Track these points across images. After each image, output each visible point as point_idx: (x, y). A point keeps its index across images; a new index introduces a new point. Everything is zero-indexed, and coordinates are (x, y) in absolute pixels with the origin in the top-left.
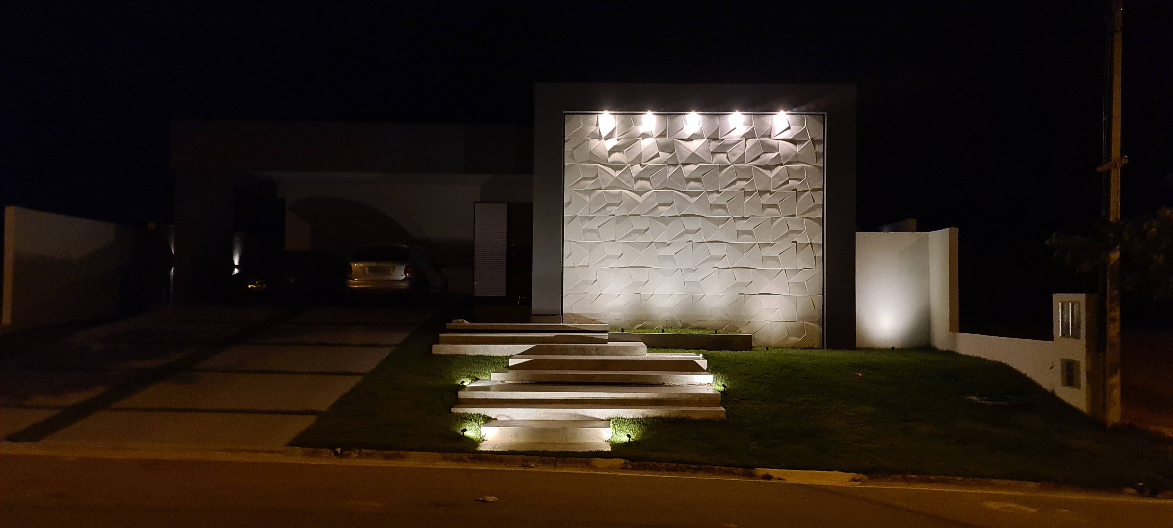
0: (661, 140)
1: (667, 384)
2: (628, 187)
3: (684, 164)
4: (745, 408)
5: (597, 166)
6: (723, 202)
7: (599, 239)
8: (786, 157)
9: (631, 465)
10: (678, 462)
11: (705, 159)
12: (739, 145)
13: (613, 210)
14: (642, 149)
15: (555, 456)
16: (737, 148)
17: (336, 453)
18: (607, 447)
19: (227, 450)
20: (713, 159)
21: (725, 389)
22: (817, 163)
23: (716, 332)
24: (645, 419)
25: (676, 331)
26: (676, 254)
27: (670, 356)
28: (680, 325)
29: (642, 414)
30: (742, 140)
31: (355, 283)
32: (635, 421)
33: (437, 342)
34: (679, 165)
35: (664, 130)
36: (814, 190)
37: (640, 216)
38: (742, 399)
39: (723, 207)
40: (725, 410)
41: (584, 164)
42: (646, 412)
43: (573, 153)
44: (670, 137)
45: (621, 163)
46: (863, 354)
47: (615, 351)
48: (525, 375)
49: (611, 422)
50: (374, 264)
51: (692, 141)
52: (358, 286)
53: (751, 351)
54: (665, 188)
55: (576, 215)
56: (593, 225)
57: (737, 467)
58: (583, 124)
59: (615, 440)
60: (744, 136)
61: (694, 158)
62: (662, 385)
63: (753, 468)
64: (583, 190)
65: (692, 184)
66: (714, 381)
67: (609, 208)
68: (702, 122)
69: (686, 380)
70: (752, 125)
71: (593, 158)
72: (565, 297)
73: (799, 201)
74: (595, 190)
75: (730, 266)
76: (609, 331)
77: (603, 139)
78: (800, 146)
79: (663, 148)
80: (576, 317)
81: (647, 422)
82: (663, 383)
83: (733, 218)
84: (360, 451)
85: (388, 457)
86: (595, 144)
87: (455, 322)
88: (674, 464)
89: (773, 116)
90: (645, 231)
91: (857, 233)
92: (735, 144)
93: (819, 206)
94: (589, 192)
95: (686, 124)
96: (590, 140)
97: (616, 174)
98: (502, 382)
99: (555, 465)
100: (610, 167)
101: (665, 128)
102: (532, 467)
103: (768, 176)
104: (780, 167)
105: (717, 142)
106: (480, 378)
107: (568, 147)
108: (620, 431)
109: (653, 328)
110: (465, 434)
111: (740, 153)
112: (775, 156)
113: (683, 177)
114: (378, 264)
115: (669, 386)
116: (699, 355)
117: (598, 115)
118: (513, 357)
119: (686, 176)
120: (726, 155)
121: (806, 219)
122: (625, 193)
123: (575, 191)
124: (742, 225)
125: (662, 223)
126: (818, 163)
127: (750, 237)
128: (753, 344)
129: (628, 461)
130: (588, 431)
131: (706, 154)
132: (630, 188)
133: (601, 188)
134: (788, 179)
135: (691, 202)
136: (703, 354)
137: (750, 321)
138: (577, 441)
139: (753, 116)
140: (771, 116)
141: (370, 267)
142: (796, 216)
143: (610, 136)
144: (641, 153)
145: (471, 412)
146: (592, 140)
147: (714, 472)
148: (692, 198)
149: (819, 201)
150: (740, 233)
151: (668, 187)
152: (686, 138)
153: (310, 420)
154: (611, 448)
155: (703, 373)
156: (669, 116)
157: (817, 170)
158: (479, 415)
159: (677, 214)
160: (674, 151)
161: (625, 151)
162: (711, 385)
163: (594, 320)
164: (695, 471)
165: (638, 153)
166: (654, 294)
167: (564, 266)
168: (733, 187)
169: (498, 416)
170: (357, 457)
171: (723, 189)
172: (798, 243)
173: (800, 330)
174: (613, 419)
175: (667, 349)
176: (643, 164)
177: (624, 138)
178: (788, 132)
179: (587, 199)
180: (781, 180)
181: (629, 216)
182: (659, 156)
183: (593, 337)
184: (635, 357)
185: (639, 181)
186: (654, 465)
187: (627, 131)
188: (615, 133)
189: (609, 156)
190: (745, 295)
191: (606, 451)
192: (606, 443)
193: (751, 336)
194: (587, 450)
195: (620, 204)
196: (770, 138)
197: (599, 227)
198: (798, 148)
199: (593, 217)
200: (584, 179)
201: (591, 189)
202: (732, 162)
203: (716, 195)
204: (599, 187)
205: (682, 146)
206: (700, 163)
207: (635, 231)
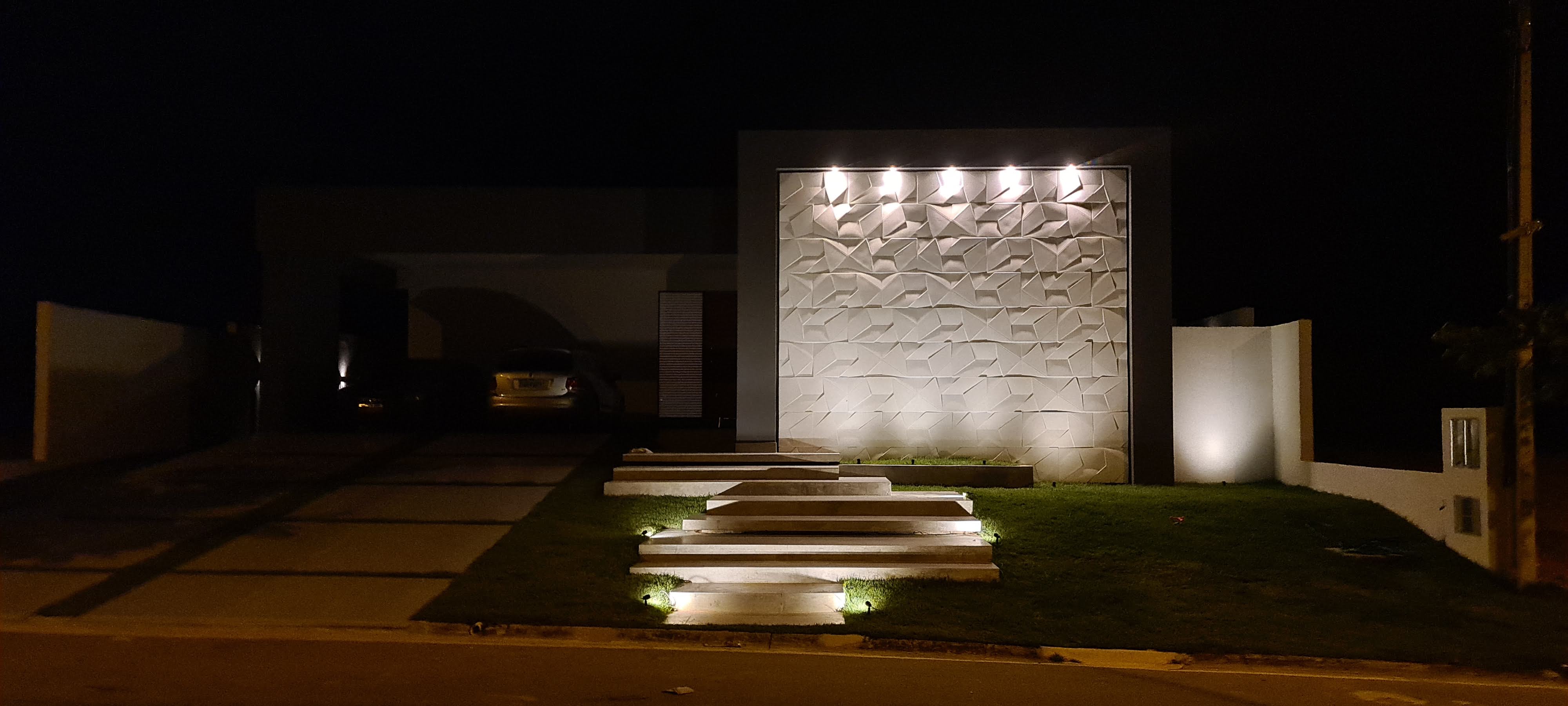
0: (909, 205)
1: (920, 533)
2: (864, 268)
3: (940, 238)
4: (1026, 565)
5: (823, 240)
6: (994, 287)
7: (826, 339)
8: (1076, 227)
9: (873, 643)
10: (935, 638)
11: (967, 231)
12: (1013, 211)
13: (845, 299)
14: (884, 218)
15: (770, 632)
16: (1011, 215)
17: (476, 630)
18: (839, 619)
19: (332, 627)
20: (978, 231)
21: (997, 540)
22: (1119, 233)
23: (984, 462)
24: (890, 580)
25: (931, 462)
26: (930, 357)
27: (923, 496)
28: (937, 454)
29: (886, 574)
30: (1018, 204)
31: (501, 400)
32: (876, 584)
33: (610, 479)
34: (932, 238)
35: (914, 191)
36: (1115, 271)
37: (881, 307)
38: (1021, 553)
39: (992, 294)
40: (998, 568)
41: (806, 239)
42: (892, 571)
43: (790, 223)
44: (920, 201)
45: (856, 237)
46: (1185, 491)
47: (849, 489)
48: (728, 522)
49: (845, 585)
50: (526, 376)
51: (950, 207)
52: (504, 405)
53: (1033, 487)
54: (913, 270)
55: (795, 307)
56: (818, 320)
57: (1015, 644)
58: (804, 185)
59: (850, 610)
60: (1019, 199)
61: (953, 229)
62: (912, 534)
63: (1038, 647)
64: (804, 273)
65: (951, 263)
66: (982, 530)
67: (838, 297)
68: (964, 181)
69: (945, 529)
70: (1030, 184)
71: (818, 230)
72: (781, 417)
73: (1095, 285)
74: (820, 273)
75: (1002, 375)
76: (840, 463)
77: (831, 205)
78: (1095, 212)
79: (911, 216)
80: (795, 444)
81: (892, 585)
82: (914, 532)
83: (1007, 309)
84: (508, 627)
85: (546, 635)
87: (633, 453)
88: (931, 642)
89: (1058, 171)
90: (887, 328)
91: (1174, 328)
92: (1009, 209)
93: (1122, 292)
94: (813, 276)
95: (943, 183)
96: (813, 205)
97: (849, 251)
98: (698, 531)
99: (770, 643)
100: (840, 242)
101: (914, 189)
102: (739, 646)
103: (1053, 253)
104: (1069, 241)
105: (984, 208)
106: (668, 526)
107: (783, 216)
108: (857, 597)
109: (899, 459)
110: (648, 603)
111: (1014, 222)
112: (1062, 226)
113: (938, 255)
114: (531, 375)
115: (922, 536)
116: (962, 494)
117: (824, 172)
118: (711, 498)
119: (942, 254)
120: (996, 225)
121: (1105, 310)
122: (860, 277)
123: (795, 274)
124: (1018, 319)
125: (912, 316)
126: (1121, 233)
127: (1030, 334)
128: (1035, 479)
129: (867, 637)
130: (813, 598)
131: (969, 223)
132: (867, 270)
133: (828, 270)
134: (1080, 255)
135: (949, 288)
136: (968, 493)
137: (1031, 448)
138: (797, 611)
139: (1032, 171)
140: (1057, 171)
141: (520, 380)
142: (1091, 306)
143: (840, 200)
144: (882, 223)
145: (656, 572)
146: (815, 206)
147: (985, 652)
148: (951, 283)
149: (1122, 285)
150: (1015, 329)
151: (918, 269)
152: (943, 202)
153: (443, 585)
154: (845, 621)
155: (967, 518)
156: (919, 172)
157: (1119, 242)
158: (667, 577)
159: (931, 305)
160: (926, 219)
161: (860, 221)
162: (978, 534)
163: (821, 448)
164: (959, 651)
165: (879, 222)
166: (900, 412)
167: (780, 375)
168: (1005, 267)
169: (692, 578)
170: (504, 635)
171: (992, 270)
172: (1094, 341)
173: (1097, 461)
174: (847, 580)
175: (918, 485)
176: (884, 238)
177: (861, 203)
178: (1080, 193)
179: (811, 285)
180: (1070, 257)
181: (866, 307)
182: (906, 227)
183: (819, 470)
184: (876, 497)
185: (880, 260)
186: (903, 643)
187: (862, 193)
188: (847, 197)
189: (839, 227)
190: (1023, 412)
191: (838, 625)
192: (837, 613)
193: (1032, 467)
194: (811, 623)
195: (853, 292)
196: (1056, 201)
197: (825, 323)
198: (1093, 215)
199: (818, 310)
200: (806, 258)
201: (816, 272)
202: (1005, 234)
203: (983, 278)
204: (826, 269)
205: (936, 213)
206: (962, 235)
207: (875, 328)
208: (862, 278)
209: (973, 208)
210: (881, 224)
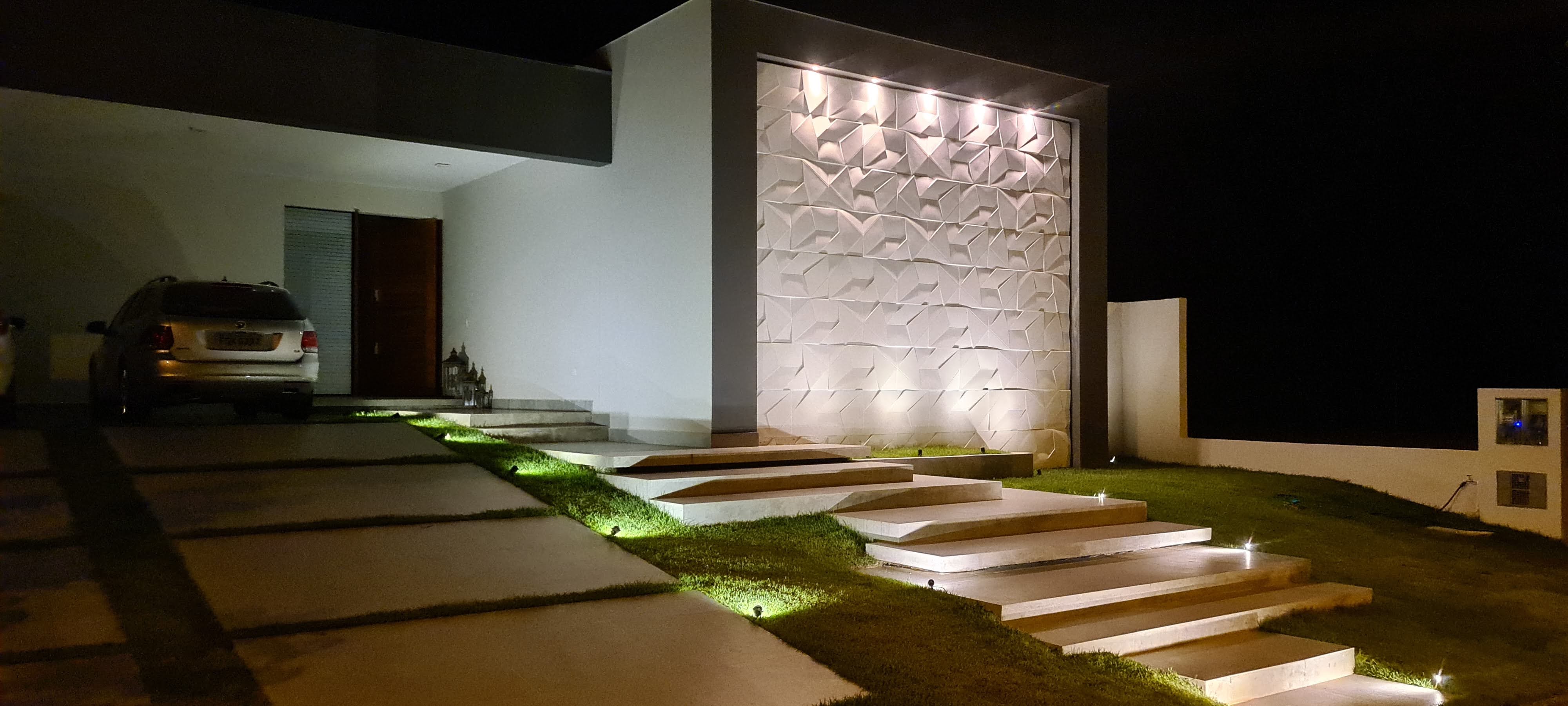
0: (889, 130)
2: (845, 204)
3: (918, 176)
5: (802, 161)
6: (964, 242)
7: (807, 295)
8: (1032, 182)
11: (943, 170)
12: (981, 154)
13: (825, 243)
14: (863, 142)
16: (980, 158)
20: (951, 172)
22: (1064, 193)
26: (908, 323)
28: (915, 441)
30: (985, 147)
34: (911, 175)
35: (892, 114)
36: (1060, 234)
37: (861, 256)
39: (962, 249)
41: (782, 156)
43: (765, 132)
44: (900, 127)
45: (836, 162)
51: (927, 139)
54: (893, 212)
55: (774, 247)
56: (796, 267)
58: (780, 81)
60: (987, 141)
61: (929, 168)
64: (781, 203)
65: (928, 208)
67: (819, 240)
68: (940, 108)
70: (996, 125)
71: (796, 147)
73: (1046, 250)
74: (799, 205)
75: (972, 345)
77: (810, 115)
78: (1047, 166)
79: (890, 144)
83: (976, 268)
86: (799, 120)
89: (1019, 114)
90: (868, 282)
91: (1108, 304)
93: (1067, 257)
95: (921, 108)
96: (791, 113)
97: (830, 180)
100: (821, 168)
101: (893, 111)
103: (1014, 208)
104: (1027, 196)
105: (957, 145)
107: (760, 122)
111: (983, 167)
112: (1021, 177)
113: (916, 196)
117: (804, 71)
119: (920, 195)
120: (967, 168)
121: (1056, 277)
122: (841, 214)
123: (771, 204)
124: (986, 281)
125: (891, 270)
127: (995, 300)
131: (944, 161)
132: (848, 206)
133: (807, 202)
134: (1034, 214)
135: (926, 238)
137: (996, 431)
139: (997, 110)
142: (1043, 271)
143: (819, 111)
146: (794, 114)
148: (927, 232)
149: (1065, 250)
150: (983, 293)
151: (898, 212)
152: (920, 131)
156: (899, 90)
157: (1064, 202)
159: (910, 258)
160: (905, 151)
161: (840, 141)
163: (800, 437)
165: (859, 148)
166: (879, 390)
167: (758, 340)
168: (976, 219)
171: (965, 221)
172: (1045, 311)
176: (864, 167)
177: (841, 119)
178: (1035, 142)
179: (789, 220)
180: (1027, 214)
181: (846, 255)
182: (886, 157)
185: (861, 197)
187: (843, 106)
188: (828, 108)
189: (820, 146)
190: (988, 390)
195: (834, 233)
196: (1016, 149)
197: (804, 272)
198: (1045, 169)
199: (797, 253)
200: (783, 183)
201: (793, 203)
202: (975, 179)
203: (955, 230)
204: (804, 200)
205: (914, 145)
206: (938, 175)
207: (855, 282)
208: (843, 217)
209: (948, 144)
210: (862, 149)
